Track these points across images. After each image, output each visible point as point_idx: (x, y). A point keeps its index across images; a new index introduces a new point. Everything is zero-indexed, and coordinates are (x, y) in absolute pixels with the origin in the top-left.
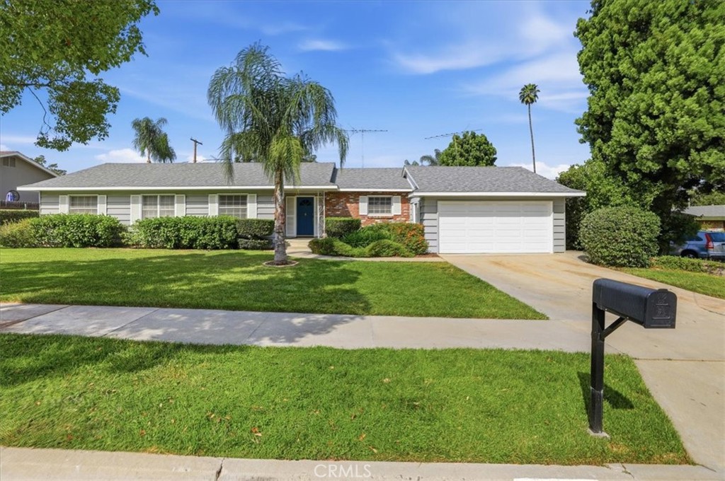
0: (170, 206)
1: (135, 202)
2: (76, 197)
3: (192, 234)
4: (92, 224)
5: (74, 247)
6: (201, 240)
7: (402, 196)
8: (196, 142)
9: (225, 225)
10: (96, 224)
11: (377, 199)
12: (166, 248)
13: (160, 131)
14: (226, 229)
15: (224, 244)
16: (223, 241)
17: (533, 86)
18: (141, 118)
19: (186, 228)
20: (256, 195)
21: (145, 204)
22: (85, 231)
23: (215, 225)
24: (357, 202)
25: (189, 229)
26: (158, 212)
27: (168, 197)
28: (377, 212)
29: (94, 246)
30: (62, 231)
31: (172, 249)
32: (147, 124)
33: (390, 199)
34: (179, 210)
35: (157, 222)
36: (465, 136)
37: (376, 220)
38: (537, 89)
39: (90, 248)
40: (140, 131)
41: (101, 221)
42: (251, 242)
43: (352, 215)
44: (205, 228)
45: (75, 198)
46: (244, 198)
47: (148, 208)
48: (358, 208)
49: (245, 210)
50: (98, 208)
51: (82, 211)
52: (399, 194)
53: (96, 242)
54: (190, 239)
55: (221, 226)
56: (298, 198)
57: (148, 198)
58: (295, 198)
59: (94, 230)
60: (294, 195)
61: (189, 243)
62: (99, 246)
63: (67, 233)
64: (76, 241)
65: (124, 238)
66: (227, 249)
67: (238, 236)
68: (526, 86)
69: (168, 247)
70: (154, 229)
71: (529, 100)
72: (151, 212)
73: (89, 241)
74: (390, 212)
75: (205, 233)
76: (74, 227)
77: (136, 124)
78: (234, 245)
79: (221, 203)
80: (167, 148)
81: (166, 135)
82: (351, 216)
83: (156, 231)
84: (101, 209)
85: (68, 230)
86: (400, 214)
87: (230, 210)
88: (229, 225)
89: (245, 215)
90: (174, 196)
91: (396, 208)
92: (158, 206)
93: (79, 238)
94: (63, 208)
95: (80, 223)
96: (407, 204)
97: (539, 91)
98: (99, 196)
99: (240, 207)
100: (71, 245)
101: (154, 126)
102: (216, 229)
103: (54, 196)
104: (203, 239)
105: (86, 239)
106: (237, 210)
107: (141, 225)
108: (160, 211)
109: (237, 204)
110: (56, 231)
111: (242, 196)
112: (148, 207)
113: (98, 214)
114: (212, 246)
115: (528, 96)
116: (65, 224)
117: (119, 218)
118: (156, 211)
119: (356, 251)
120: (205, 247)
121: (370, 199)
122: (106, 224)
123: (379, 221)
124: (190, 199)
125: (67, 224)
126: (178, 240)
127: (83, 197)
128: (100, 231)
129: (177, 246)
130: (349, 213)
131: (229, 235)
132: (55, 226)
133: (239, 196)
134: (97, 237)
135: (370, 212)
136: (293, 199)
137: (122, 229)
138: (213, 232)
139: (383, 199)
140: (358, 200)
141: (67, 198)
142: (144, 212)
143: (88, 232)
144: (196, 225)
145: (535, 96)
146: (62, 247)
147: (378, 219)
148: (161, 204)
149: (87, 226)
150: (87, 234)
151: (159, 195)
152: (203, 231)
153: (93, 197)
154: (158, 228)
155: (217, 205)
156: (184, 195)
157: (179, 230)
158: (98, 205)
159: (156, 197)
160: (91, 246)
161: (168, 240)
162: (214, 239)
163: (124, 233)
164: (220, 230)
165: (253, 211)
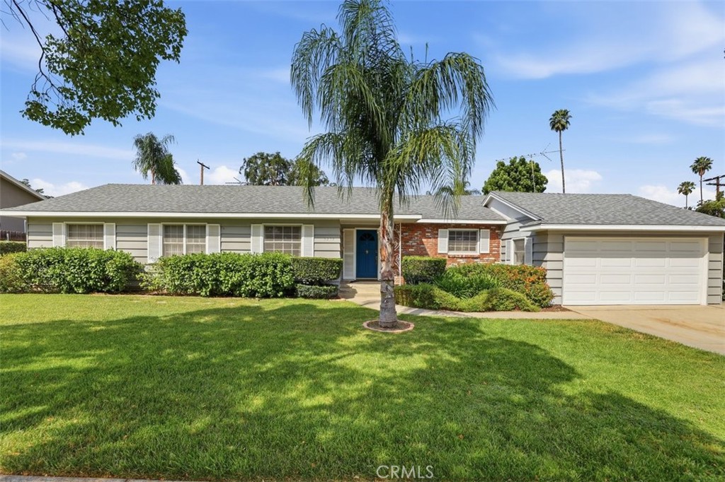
0: (199, 240)
1: (154, 233)
2: (75, 225)
3: (236, 278)
4: (99, 261)
5: (75, 293)
6: (247, 286)
7: (491, 230)
8: (203, 165)
9: (279, 265)
10: (105, 262)
11: (459, 233)
12: (199, 295)
13: (166, 151)
14: (282, 272)
15: (278, 292)
16: (276, 287)
17: (565, 111)
18: (144, 134)
19: (227, 269)
20: (313, 226)
21: (166, 236)
22: (90, 272)
23: (267, 266)
24: (435, 236)
25: (232, 271)
26: (184, 247)
27: (197, 228)
28: (459, 249)
29: (102, 292)
30: (58, 271)
31: (207, 296)
32: (151, 141)
33: (475, 233)
34: (212, 245)
35: (188, 260)
36: (513, 162)
37: (459, 260)
38: (569, 114)
39: (96, 295)
40: (143, 149)
41: (111, 258)
42: (315, 289)
43: (429, 253)
44: (254, 269)
45: (75, 227)
46: (298, 230)
47: (171, 241)
48: (436, 245)
49: (298, 246)
50: (105, 241)
51: (83, 244)
52: (487, 226)
53: (104, 286)
54: (233, 284)
55: (275, 267)
56: (357, 231)
57: (172, 228)
58: (355, 231)
59: (103, 271)
60: (353, 227)
61: (230, 289)
62: (109, 292)
63: (66, 273)
64: (78, 285)
65: (141, 281)
66: (282, 297)
67: (297, 282)
68: (557, 112)
69: (203, 294)
70: (184, 269)
71: (560, 127)
72: (175, 246)
73: (96, 285)
74: (473, 249)
75: (253, 277)
76: (75, 266)
77: (139, 142)
78: (290, 292)
79: (267, 237)
80: (173, 171)
81: (171, 156)
82: (427, 254)
83: (186, 272)
84: (109, 242)
85: (67, 270)
86: (488, 252)
87: (279, 246)
88: (285, 266)
89: (297, 252)
90: (205, 227)
91: (483, 245)
92: (184, 239)
93: (83, 281)
94: (58, 241)
95: (83, 261)
96: (497, 240)
97: (570, 116)
98: (105, 224)
99: (292, 241)
100: (70, 291)
101: (159, 144)
102: (269, 271)
103: (45, 224)
104: (249, 285)
105: (91, 282)
106: (288, 246)
107: (165, 263)
108: (187, 246)
109: (288, 237)
110: (50, 271)
111: (294, 228)
112: (171, 239)
113: (105, 249)
114: (262, 293)
115: (559, 122)
116: (63, 262)
117: (134, 253)
118: (181, 246)
119: (464, 302)
120: (252, 294)
121: (451, 233)
122: (118, 262)
123: (462, 261)
124: (227, 231)
125: (66, 261)
126: (216, 285)
127: (84, 226)
128: (110, 271)
129: (213, 294)
130: (425, 250)
131: (286, 280)
132: (49, 264)
133: (290, 228)
134: (107, 280)
135: (450, 249)
136: (353, 232)
137: (139, 268)
138: (265, 275)
139: (467, 233)
140: (437, 234)
141: (63, 226)
142: (165, 247)
143: (95, 273)
144: (241, 266)
145: (567, 122)
146: (59, 292)
147: (462, 258)
148: (189, 237)
149: (93, 265)
150: (93, 276)
151: (185, 224)
152: (251, 274)
153: (97, 226)
154: (189, 269)
155: (261, 238)
156: (219, 225)
157: (218, 272)
158: (105, 236)
159: (182, 226)
160: (99, 292)
161: (202, 284)
162: (266, 284)
163: (143, 274)
164: (274, 272)
165: (308, 247)
